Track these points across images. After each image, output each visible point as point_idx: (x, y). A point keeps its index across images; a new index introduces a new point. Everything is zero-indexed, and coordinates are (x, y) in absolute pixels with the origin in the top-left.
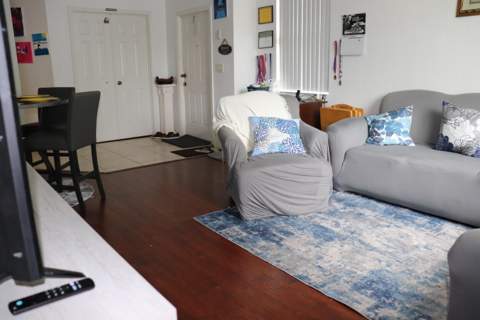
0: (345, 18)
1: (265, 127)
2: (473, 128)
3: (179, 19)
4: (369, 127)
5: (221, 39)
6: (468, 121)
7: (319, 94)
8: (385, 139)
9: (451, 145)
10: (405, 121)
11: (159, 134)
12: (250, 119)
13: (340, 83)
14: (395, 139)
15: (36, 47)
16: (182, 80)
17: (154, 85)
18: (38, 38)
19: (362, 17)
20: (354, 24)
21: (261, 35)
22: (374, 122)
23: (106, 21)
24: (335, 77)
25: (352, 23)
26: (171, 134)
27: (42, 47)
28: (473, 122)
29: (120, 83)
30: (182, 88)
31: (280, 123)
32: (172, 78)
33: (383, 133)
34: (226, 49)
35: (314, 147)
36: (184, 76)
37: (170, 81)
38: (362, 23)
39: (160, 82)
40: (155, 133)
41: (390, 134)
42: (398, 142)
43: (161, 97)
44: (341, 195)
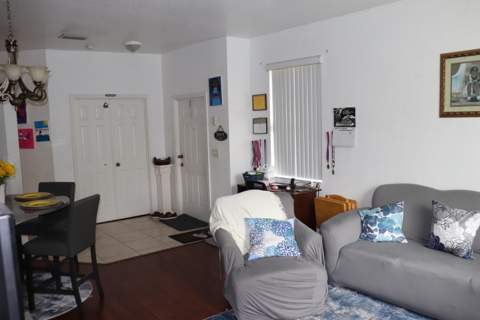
0: (336, 111)
1: (260, 230)
2: (463, 230)
3: (176, 103)
4: (362, 222)
5: (218, 125)
6: (457, 223)
7: (313, 181)
8: (379, 236)
9: (442, 245)
10: (397, 218)
11: (157, 214)
12: (246, 219)
13: (333, 172)
14: (387, 236)
15: (38, 133)
16: (179, 161)
17: (152, 165)
18: (40, 125)
19: (352, 111)
20: (345, 117)
21: (255, 121)
22: (367, 217)
23: (106, 106)
24: (328, 166)
25: (343, 116)
26: (168, 214)
27: (43, 134)
28: (462, 224)
29: (118, 165)
30: (179, 168)
31: (275, 225)
32: (169, 159)
33: (376, 230)
34: (221, 136)
35: (308, 249)
36: (181, 157)
37: (167, 162)
38: (352, 117)
39: (158, 162)
40: (153, 212)
41: (382, 231)
42: (391, 239)
43: (159, 176)
44: (338, 291)
